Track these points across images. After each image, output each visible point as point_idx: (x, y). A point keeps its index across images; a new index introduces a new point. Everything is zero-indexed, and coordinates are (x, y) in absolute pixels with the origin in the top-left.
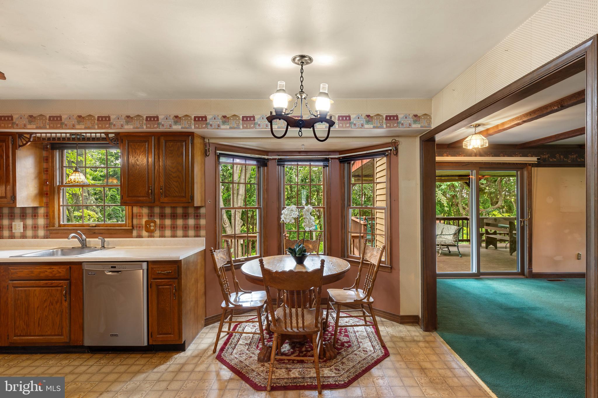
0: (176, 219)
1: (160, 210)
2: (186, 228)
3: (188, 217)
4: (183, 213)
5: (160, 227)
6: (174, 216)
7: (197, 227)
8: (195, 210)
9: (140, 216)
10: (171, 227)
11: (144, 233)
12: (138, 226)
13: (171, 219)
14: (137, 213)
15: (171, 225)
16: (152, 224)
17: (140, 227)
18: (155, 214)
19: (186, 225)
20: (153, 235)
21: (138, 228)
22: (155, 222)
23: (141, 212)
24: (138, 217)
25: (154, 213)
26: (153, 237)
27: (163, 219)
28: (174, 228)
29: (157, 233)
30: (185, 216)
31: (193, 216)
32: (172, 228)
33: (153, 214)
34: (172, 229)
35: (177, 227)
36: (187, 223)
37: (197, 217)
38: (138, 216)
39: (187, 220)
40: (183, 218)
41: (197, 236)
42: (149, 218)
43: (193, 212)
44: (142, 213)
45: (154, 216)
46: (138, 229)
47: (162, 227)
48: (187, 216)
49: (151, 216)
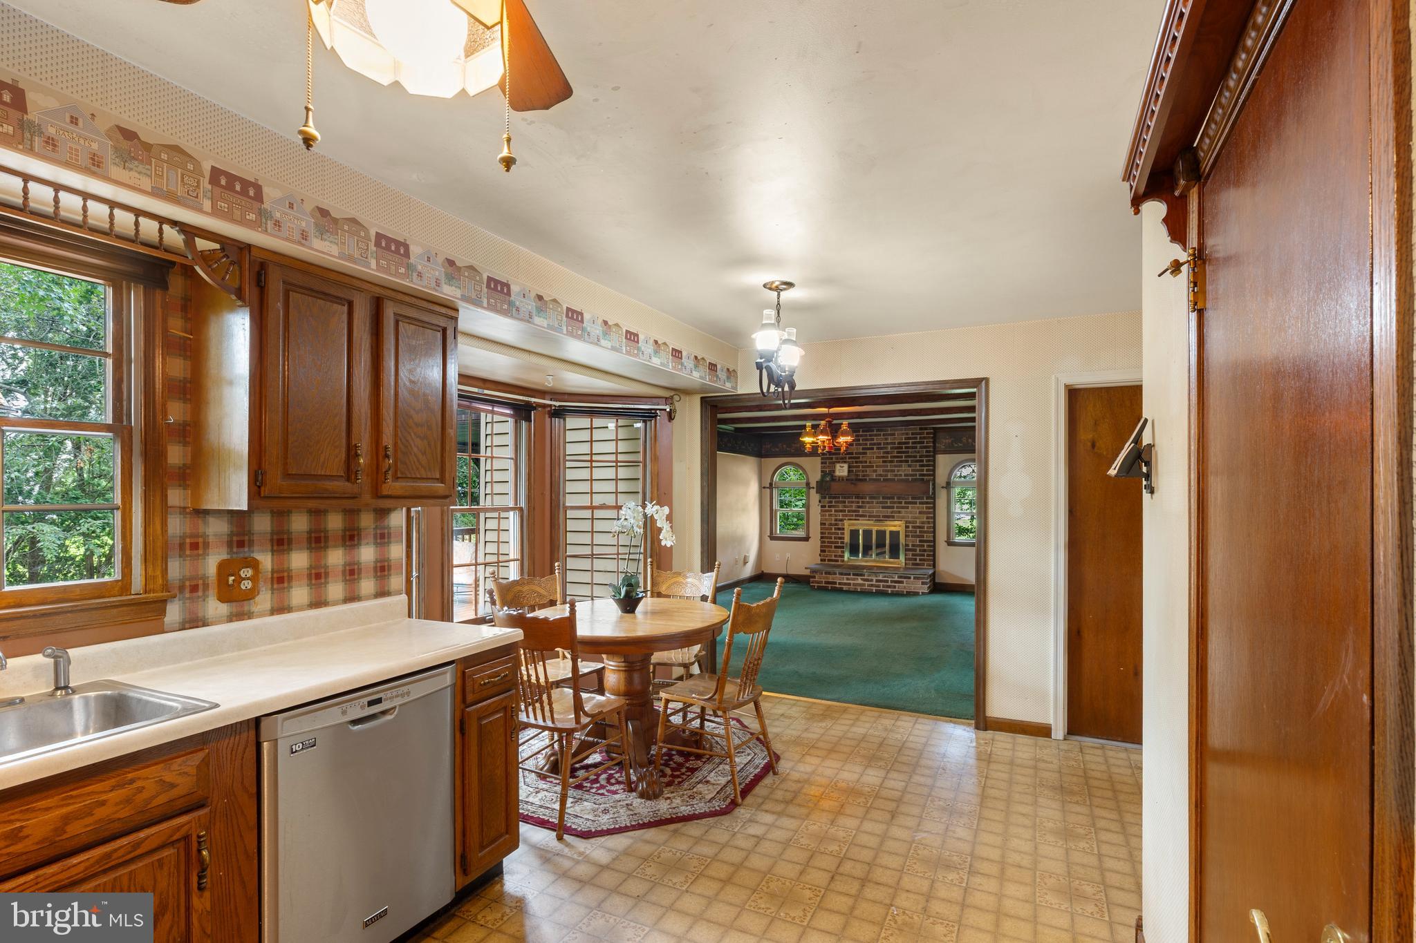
0: (326, 547)
1: (272, 522)
2: (352, 573)
3: (359, 539)
4: (345, 530)
5: (272, 578)
6: (318, 540)
7: (383, 569)
8: (376, 520)
9: (195, 546)
10: (309, 576)
11: (214, 607)
12: (187, 583)
13: (310, 549)
14: (183, 537)
15: (311, 568)
16: (247, 572)
17: (194, 587)
18: (255, 537)
19: (354, 564)
20: (246, 608)
21: (187, 590)
22: (254, 565)
23: (201, 531)
24: (188, 552)
25: (250, 533)
26: (249, 615)
27: (284, 550)
28: (317, 576)
29: (264, 599)
30: (352, 538)
31: (372, 536)
32: (313, 576)
33: (246, 538)
34: (313, 582)
35: (327, 574)
36: (356, 559)
37: (383, 538)
38: (188, 546)
39: (356, 550)
40: (344, 545)
41: (382, 593)
42: (230, 552)
43: (373, 526)
44: (205, 536)
45: (251, 543)
46: (187, 595)
47: (281, 579)
48: (356, 539)
49: (241, 544)
